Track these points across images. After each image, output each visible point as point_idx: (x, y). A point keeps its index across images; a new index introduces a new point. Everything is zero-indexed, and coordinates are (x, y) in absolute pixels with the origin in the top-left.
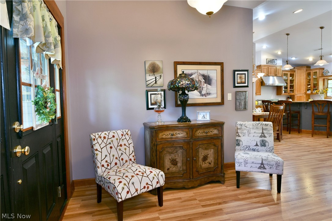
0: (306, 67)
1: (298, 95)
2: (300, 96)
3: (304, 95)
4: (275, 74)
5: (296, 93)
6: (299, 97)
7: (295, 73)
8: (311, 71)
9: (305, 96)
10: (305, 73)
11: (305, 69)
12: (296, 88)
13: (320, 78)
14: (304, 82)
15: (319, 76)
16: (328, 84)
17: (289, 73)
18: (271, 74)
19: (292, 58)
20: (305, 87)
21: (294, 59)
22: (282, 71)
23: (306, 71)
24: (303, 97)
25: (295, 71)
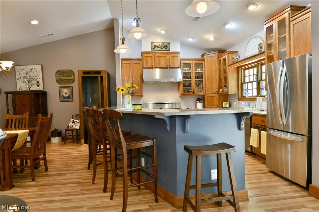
0: (217, 52)
1: (209, 95)
2: (212, 97)
3: (216, 95)
4: (168, 64)
5: (207, 93)
6: (210, 98)
7: (203, 62)
8: (221, 58)
9: (217, 97)
10: (217, 62)
11: (216, 55)
12: (206, 85)
13: (229, 67)
14: (216, 75)
15: (228, 64)
16: (244, 77)
17: (193, 63)
18: (159, 65)
19: (188, 38)
20: (217, 82)
21: (190, 40)
22: (179, 60)
23: (218, 58)
24: (215, 97)
25: (204, 60)
